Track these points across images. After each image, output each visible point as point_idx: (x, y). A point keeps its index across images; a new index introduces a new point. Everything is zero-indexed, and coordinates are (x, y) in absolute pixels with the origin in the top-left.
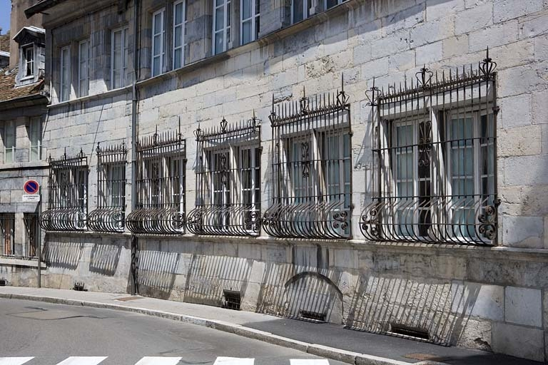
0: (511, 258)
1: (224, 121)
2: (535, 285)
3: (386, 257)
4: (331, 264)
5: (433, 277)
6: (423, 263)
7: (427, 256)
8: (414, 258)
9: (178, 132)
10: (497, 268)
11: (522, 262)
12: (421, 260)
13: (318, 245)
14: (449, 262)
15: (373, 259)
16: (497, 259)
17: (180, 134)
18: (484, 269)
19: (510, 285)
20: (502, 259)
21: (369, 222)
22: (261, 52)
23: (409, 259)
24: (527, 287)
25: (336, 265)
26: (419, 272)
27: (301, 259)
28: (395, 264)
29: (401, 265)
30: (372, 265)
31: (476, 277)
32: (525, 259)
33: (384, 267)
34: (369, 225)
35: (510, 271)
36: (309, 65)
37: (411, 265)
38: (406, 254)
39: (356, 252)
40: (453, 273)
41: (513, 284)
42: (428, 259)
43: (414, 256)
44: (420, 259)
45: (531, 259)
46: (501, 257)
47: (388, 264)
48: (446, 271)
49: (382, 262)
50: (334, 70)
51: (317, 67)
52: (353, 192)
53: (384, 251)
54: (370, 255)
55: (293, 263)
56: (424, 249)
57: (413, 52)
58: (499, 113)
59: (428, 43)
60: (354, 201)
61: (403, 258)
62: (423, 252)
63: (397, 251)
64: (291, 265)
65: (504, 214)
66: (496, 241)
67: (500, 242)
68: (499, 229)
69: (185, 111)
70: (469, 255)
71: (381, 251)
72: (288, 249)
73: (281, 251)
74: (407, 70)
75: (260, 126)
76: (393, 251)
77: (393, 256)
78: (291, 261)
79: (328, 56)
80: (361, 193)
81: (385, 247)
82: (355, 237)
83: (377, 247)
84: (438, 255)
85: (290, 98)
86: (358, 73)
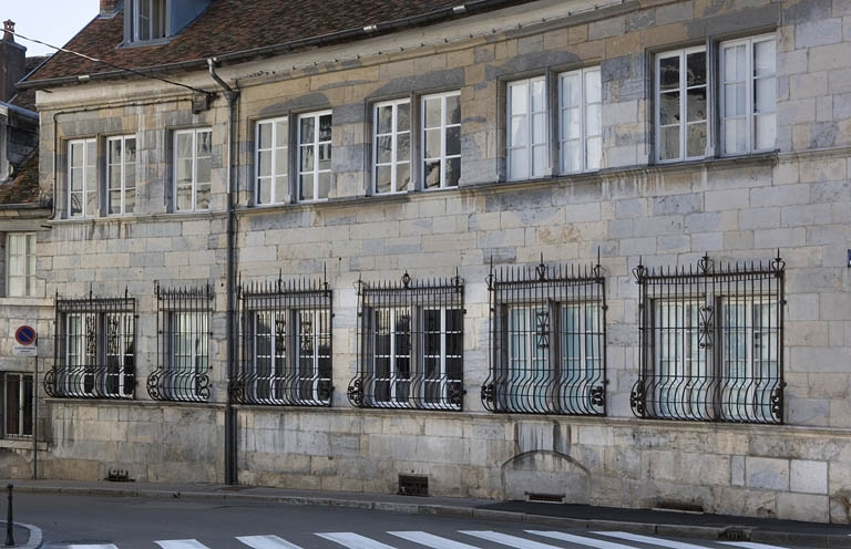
0: (796, 434)
1: (407, 275)
2: (820, 457)
3: (651, 434)
4: (574, 441)
5: (711, 453)
6: (698, 439)
7: (703, 433)
8: (687, 435)
9: (323, 281)
10: (782, 443)
11: (808, 438)
12: (696, 437)
13: (555, 422)
14: (729, 438)
15: (634, 436)
16: (783, 436)
17: (326, 284)
18: (768, 445)
19: (796, 458)
20: (787, 436)
22: (464, 202)
23: (680, 435)
24: (812, 459)
26: (693, 448)
27: (529, 435)
28: (662, 441)
29: (670, 441)
30: (632, 442)
31: (760, 453)
32: (811, 436)
33: (648, 443)
35: (795, 446)
36: (542, 229)
37: (682, 442)
38: (677, 431)
39: (610, 429)
40: (734, 448)
41: (798, 458)
42: (705, 436)
43: (686, 433)
44: (694, 435)
45: (817, 436)
46: (786, 433)
47: (654, 441)
48: (725, 447)
49: (645, 438)
50: (579, 239)
51: (555, 232)
52: (608, 367)
53: (648, 428)
54: (629, 431)
55: (516, 441)
56: (700, 426)
57: (688, 237)
58: (785, 307)
59: (706, 232)
60: (608, 377)
61: (673, 435)
62: (698, 429)
63: (666, 428)
64: (514, 443)
65: (790, 396)
66: (782, 420)
67: (785, 421)
68: (785, 409)
69: (328, 256)
70: (752, 432)
71: (644, 428)
72: (507, 425)
73: (496, 428)
74: (680, 254)
75: (462, 287)
76: (660, 428)
77: (660, 433)
78: (512, 438)
79: (571, 224)
80: (619, 370)
81: (652, 424)
82: (609, 414)
83: (640, 424)
84: (716, 432)
85: (512, 261)
86: (615, 248)
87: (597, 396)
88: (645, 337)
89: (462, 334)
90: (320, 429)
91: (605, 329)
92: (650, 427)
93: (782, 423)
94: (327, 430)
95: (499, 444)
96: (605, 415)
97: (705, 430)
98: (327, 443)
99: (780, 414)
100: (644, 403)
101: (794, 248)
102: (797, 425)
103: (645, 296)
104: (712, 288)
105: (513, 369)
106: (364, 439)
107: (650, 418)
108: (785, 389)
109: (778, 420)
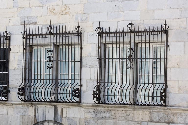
0: (172, 111)
2: (183, 122)
3: (103, 112)
4: (64, 115)
5: (131, 121)
6: (125, 114)
7: (128, 111)
8: (120, 112)
10: (165, 116)
11: (178, 113)
12: (124, 113)
13: (55, 106)
14: (140, 113)
15: (94, 113)
16: (166, 112)
18: (159, 116)
19: (172, 123)
20: (168, 112)
21: (95, 94)
23: (117, 112)
24: (180, 123)
25: (67, 116)
26: (123, 118)
27: (42, 112)
28: (108, 115)
29: (112, 115)
30: (93, 116)
31: (155, 120)
32: (179, 112)
33: (101, 116)
35: (172, 117)
36: (51, 7)
37: (118, 115)
38: (115, 110)
39: (83, 109)
40: (142, 119)
41: (173, 123)
42: (129, 112)
43: (120, 111)
44: (124, 112)
45: (182, 112)
46: (168, 111)
47: (104, 115)
48: (138, 118)
49: (100, 114)
50: (69, 13)
51: (58, 9)
52: (82, 78)
53: (102, 109)
54: (92, 110)
55: (35, 116)
56: (127, 107)
57: (123, 13)
58: (168, 48)
59: (131, 10)
60: (82, 83)
61: (113, 112)
62: (126, 109)
63: (110, 109)
64: (34, 117)
65: (170, 92)
66: (166, 104)
67: (167, 105)
68: (167, 99)
70: (151, 110)
71: (99, 109)
72: (31, 108)
73: (25, 110)
74: (119, 21)
75: (9, 37)
76: (107, 109)
77: (107, 111)
78: (33, 115)
79: (66, 5)
80: (87, 80)
81: (103, 107)
82: (82, 102)
83: (97, 107)
84: (134, 110)
85: (35, 23)
86: (87, 18)
87: (77, 93)
88: (101, 63)
89: (9, 61)
91: (81, 59)
92: (102, 108)
93: (165, 106)
95: (26, 117)
96: (80, 102)
97: (129, 109)
99: (165, 101)
100: (99, 96)
101: (173, 19)
102: (173, 106)
103: (101, 42)
104: (134, 39)
105: (34, 79)
107: (102, 103)
108: (167, 89)
109: (164, 104)
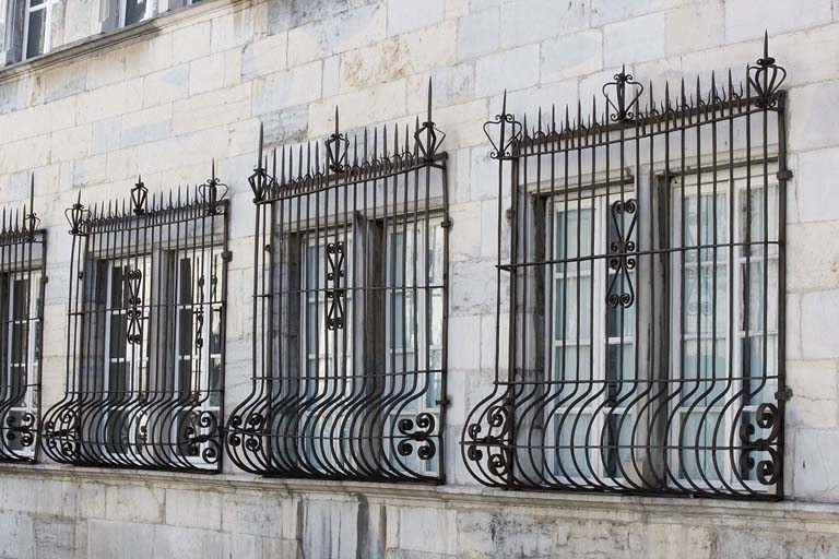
0: (810, 527)
1: (140, 186)
3: (524, 527)
4: (391, 543)
6: (611, 541)
7: (621, 524)
8: (590, 528)
9: (28, 212)
10: (779, 551)
11: (835, 536)
12: (607, 534)
13: (361, 497)
14: (671, 538)
15: (493, 532)
16: (782, 530)
17: (32, 217)
18: (750, 555)
20: (791, 530)
21: (484, 442)
22: (237, 21)
23: (578, 530)
25: (402, 547)
27: (319, 525)
28: (544, 543)
29: (558, 546)
30: (489, 546)
33: (518, 550)
34: (483, 449)
36: (349, 58)
37: (581, 546)
38: (572, 519)
39: (452, 514)
42: (623, 531)
43: (589, 525)
44: (604, 530)
46: (789, 525)
49: (514, 538)
50: (408, 70)
51: (371, 60)
52: (450, 367)
53: (521, 511)
54: (484, 519)
55: (300, 540)
56: (611, 507)
58: (791, 187)
59: (631, 16)
60: (451, 391)
61: (563, 529)
62: (612, 515)
63: (552, 512)
64: (295, 543)
65: (799, 424)
66: (780, 488)
67: (787, 492)
68: (788, 459)
69: (45, 162)
70: (717, 522)
71: (512, 513)
72: (286, 503)
73: (270, 511)
74: (584, 77)
75: (227, 203)
76: (541, 512)
77: (541, 523)
78: (293, 535)
79: (396, 38)
80: (469, 372)
81: (522, 502)
82: (451, 479)
83: (505, 503)
84: (646, 522)
85: (301, 136)
86: (467, 80)
87: (418, 437)
90: (24, 509)
91: (446, 277)
92: (523, 510)
93: (780, 497)
94: (32, 510)
95: (274, 542)
96: (442, 480)
97: (625, 517)
98: (31, 536)
99: (776, 471)
100: (512, 452)
101: (807, 31)
102: (812, 501)
103: (516, 190)
104: (649, 153)
106: (80, 528)
107: (521, 487)
108: (790, 406)
109: (771, 490)
